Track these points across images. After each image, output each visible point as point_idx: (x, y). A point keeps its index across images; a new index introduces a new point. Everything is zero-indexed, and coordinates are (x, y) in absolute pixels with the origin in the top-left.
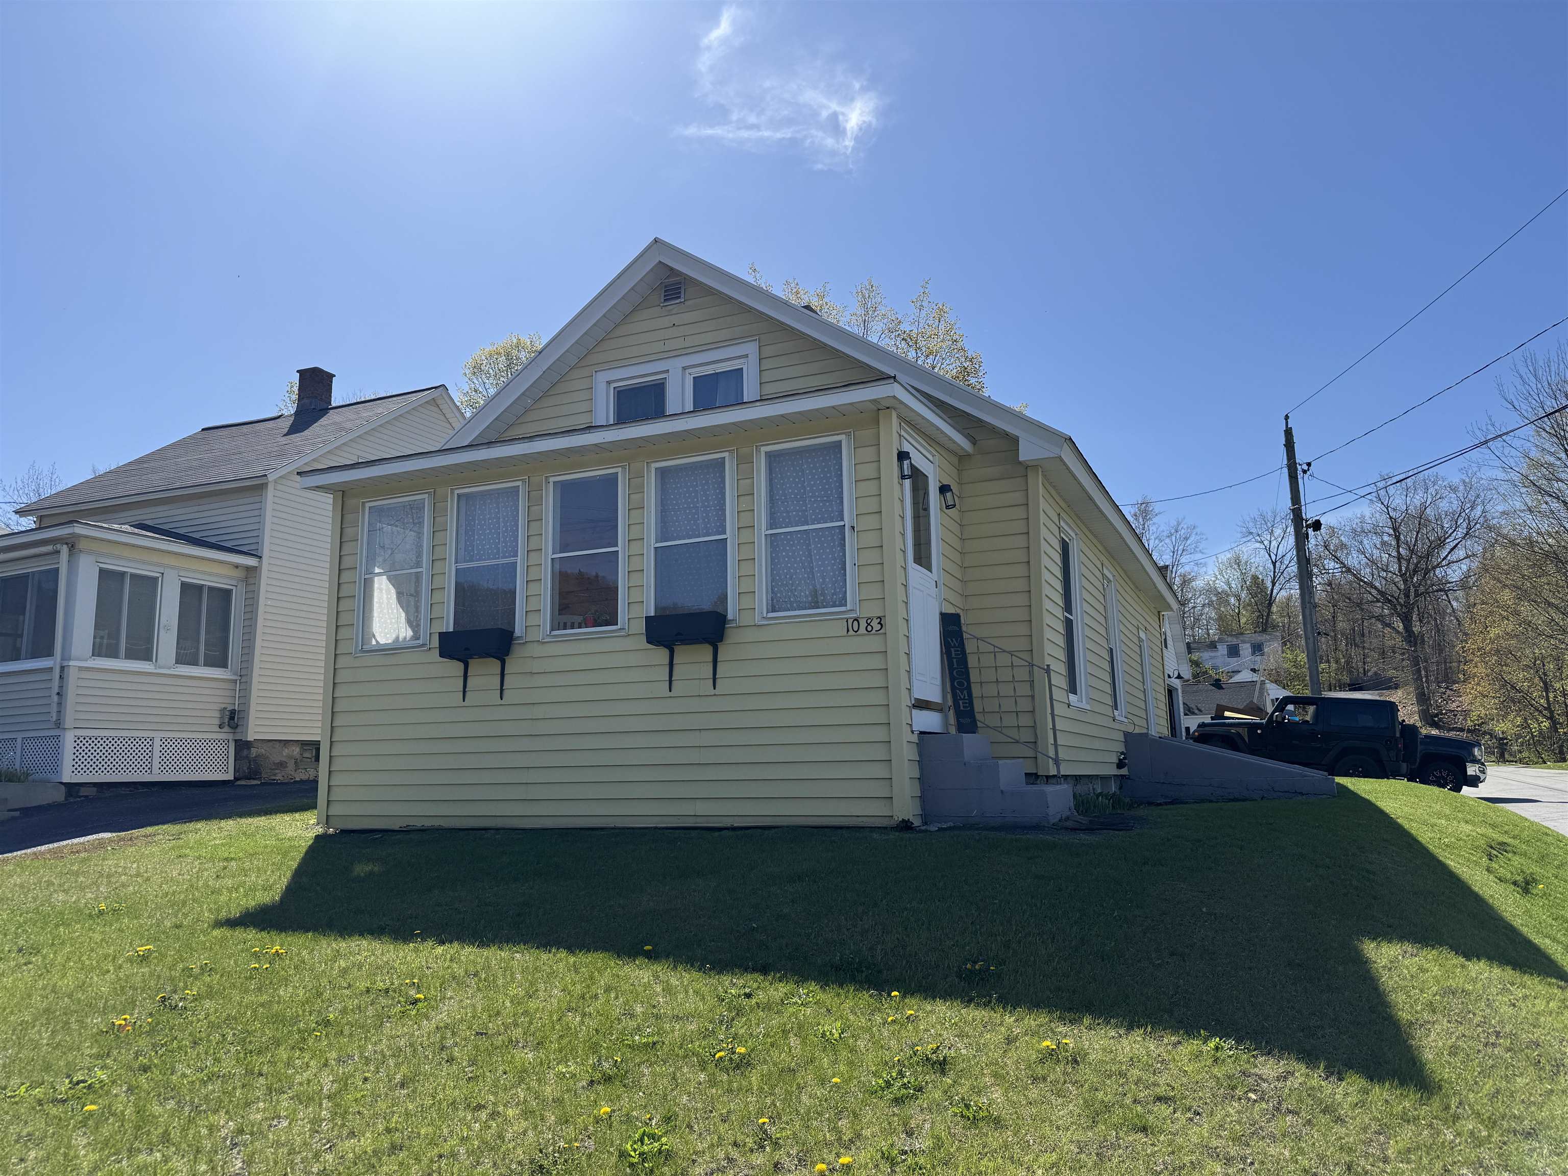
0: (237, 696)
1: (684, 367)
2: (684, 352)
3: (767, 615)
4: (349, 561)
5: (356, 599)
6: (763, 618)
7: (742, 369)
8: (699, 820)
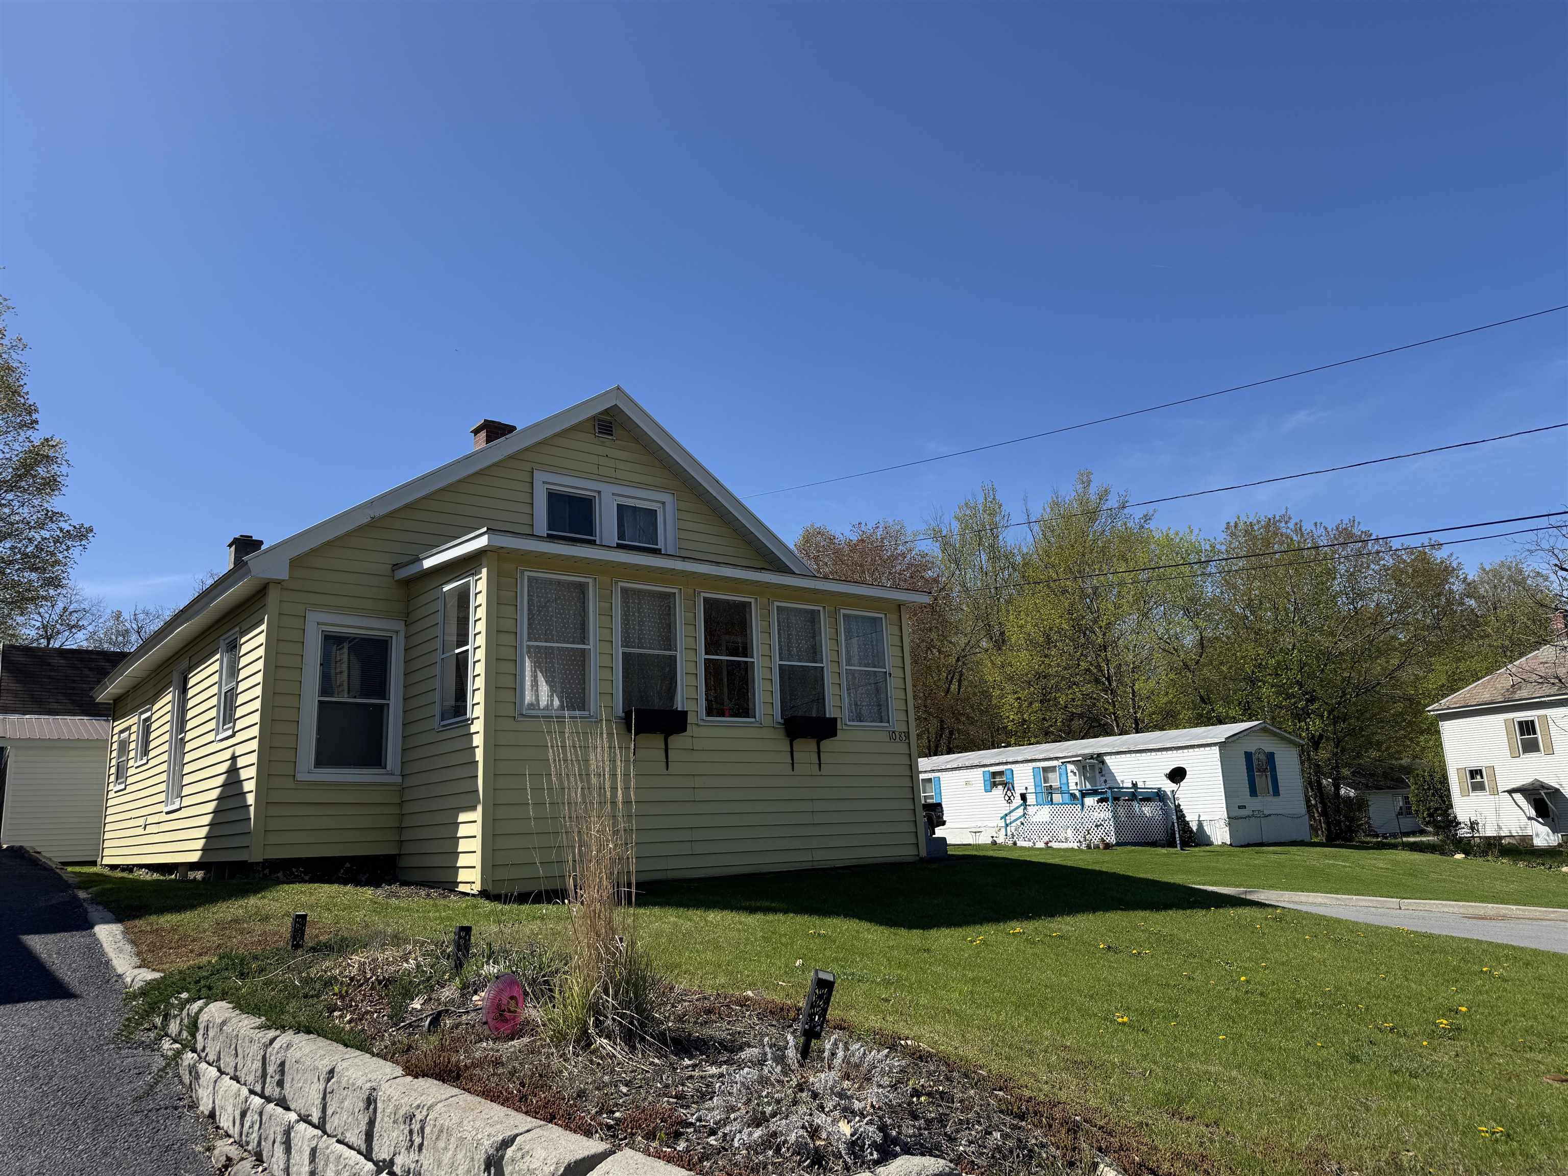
1: (613, 494)
2: (616, 481)
3: (848, 723)
4: (508, 625)
5: (517, 663)
6: (846, 724)
7: (656, 511)
8: (815, 863)
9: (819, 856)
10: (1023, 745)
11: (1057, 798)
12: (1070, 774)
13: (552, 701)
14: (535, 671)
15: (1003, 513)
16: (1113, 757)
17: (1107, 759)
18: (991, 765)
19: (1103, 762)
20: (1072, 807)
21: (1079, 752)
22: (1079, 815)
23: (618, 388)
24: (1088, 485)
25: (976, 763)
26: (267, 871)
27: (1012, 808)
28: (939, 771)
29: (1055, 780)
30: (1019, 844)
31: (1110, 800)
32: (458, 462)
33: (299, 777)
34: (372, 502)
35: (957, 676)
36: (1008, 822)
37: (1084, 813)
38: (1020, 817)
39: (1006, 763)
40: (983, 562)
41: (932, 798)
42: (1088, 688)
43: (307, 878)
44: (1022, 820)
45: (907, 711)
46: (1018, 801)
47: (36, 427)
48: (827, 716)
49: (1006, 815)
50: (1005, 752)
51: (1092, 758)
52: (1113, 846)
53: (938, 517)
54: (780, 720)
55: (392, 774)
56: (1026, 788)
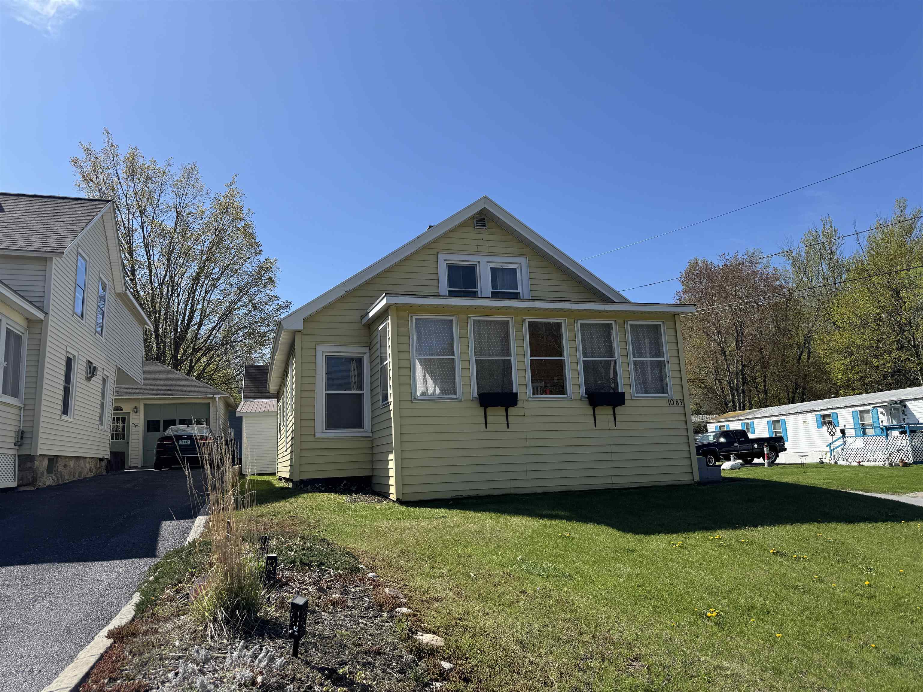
0: (22, 420)
1: (487, 262)
2: (488, 254)
3: (635, 395)
4: (404, 348)
5: (411, 369)
6: (634, 396)
7: (516, 269)
8: (614, 485)
9: (616, 480)
10: (850, 395)
11: (870, 431)
12: (880, 415)
13: (435, 390)
14: (425, 373)
15: (838, 236)
16: (913, 402)
17: (908, 403)
18: (821, 410)
19: (905, 406)
20: (879, 438)
21: (887, 400)
22: (884, 443)
23: (485, 197)
24: (905, 209)
25: (811, 409)
26: (302, 486)
27: (834, 439)
28: (786, 415)
29: (869, 420)
30: (839, 463)
31: (908, 433)
32: (392, 254)
33: (317, 435)
34: (344, 283)
35: (806, 350)
36: (832, 448)
37: (888, 441)
38: (841, 445)
39: (832, 409)
40: (825, 271)
41: (780, 432)
42: (896, 354)
43: (323, 489)
44: (842, 447)
45: (682, 385)
46: (838, 434)
47: (262, 253)
48: (620, 391)
49: (831, 444)
50: (832, 401)
51: (896, 403)
52: (911, 464)
53: (789, 243)
54: (585, 395)
55: (367, 432)
56: (845, 426)
